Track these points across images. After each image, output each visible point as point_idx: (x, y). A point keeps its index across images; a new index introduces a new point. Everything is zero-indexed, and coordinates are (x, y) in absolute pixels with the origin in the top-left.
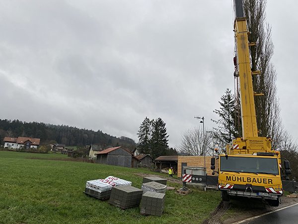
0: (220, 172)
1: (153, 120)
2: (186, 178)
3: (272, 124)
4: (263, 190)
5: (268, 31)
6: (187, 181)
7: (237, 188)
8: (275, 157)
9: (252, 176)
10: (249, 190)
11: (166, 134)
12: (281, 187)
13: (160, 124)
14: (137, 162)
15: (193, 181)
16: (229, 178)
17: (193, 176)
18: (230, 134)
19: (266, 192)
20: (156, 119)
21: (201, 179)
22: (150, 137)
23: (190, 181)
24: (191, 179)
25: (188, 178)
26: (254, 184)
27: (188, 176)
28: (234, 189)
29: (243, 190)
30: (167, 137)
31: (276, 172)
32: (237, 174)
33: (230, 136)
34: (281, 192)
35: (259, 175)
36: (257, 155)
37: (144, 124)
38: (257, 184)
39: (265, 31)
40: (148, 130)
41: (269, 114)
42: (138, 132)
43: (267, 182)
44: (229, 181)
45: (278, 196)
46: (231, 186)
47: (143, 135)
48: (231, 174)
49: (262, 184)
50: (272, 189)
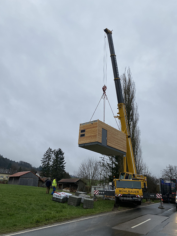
0: (116, 188)
1: (55, 150)
2: (96, 192)
3: (138, 160)
4: (135, 196)
5: (136, 107)
6: (96, 194)
7: (124, 196)
8: (140, 181)
9: (131, 190)
10: (129, 197)
11: (64, 161)
12: (142, 195)
13: (59, 153)
14: (42, 183)
15: (100, 194)
16: (120, 191)
17: (100, 191)
18: (112, 164)
19: (136, 197)
20: (57, 149)
21: (104, 193)
22: (51, 163)
23: (98, 194)
24: (99, 193)
25: (97, 192)
26: (131, 193)
27: (97, 191)
28: (123, 196)
29: (126, 197)
30: (65, 163)
31: (140, 188)
32: (124, 189)
33: (112, 165)
34: (142, 197)
35: (133, 189)
36: (132, 180)
37: (47, 153)
38: (133, 194)
39: (135, 107)
40: (50, 158)
41: (136, 154)
42: (42, 160)
43: (137, 192)
44: (120, 192)
45: (141, 199)
46: (121, 195)
47: (46, 161)
48: (121, 189)
49: (135, 194)
50: (138, 196)
